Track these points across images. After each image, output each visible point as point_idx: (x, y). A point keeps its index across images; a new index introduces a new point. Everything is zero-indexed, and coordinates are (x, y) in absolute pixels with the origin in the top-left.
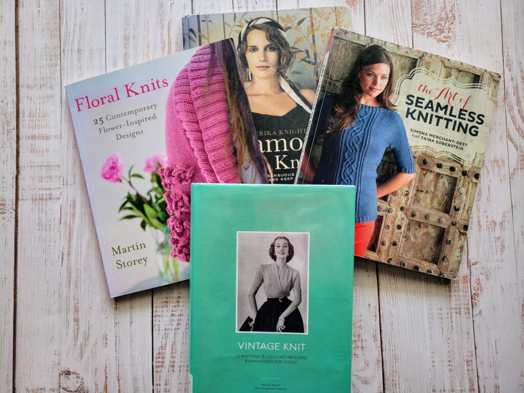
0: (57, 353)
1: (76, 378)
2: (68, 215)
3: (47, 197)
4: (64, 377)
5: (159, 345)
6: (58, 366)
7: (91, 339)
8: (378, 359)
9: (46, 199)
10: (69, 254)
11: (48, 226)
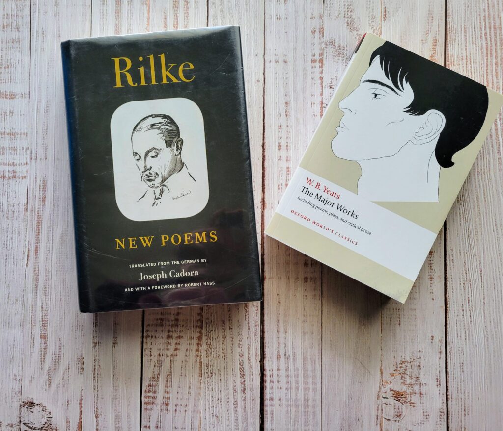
0: (18, 378)
1: (41, 412)
2: (37, 199)
3: (10, 175)
4: (26, 410)
5: (150, 375)
6: (19, 395)
7: (62, 362)
8: (441, 410)
9: (9, 178)
10: (36, 251)
11: (10, 213)
